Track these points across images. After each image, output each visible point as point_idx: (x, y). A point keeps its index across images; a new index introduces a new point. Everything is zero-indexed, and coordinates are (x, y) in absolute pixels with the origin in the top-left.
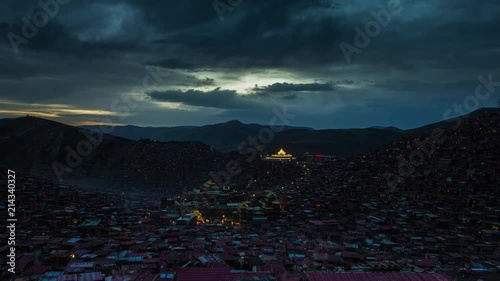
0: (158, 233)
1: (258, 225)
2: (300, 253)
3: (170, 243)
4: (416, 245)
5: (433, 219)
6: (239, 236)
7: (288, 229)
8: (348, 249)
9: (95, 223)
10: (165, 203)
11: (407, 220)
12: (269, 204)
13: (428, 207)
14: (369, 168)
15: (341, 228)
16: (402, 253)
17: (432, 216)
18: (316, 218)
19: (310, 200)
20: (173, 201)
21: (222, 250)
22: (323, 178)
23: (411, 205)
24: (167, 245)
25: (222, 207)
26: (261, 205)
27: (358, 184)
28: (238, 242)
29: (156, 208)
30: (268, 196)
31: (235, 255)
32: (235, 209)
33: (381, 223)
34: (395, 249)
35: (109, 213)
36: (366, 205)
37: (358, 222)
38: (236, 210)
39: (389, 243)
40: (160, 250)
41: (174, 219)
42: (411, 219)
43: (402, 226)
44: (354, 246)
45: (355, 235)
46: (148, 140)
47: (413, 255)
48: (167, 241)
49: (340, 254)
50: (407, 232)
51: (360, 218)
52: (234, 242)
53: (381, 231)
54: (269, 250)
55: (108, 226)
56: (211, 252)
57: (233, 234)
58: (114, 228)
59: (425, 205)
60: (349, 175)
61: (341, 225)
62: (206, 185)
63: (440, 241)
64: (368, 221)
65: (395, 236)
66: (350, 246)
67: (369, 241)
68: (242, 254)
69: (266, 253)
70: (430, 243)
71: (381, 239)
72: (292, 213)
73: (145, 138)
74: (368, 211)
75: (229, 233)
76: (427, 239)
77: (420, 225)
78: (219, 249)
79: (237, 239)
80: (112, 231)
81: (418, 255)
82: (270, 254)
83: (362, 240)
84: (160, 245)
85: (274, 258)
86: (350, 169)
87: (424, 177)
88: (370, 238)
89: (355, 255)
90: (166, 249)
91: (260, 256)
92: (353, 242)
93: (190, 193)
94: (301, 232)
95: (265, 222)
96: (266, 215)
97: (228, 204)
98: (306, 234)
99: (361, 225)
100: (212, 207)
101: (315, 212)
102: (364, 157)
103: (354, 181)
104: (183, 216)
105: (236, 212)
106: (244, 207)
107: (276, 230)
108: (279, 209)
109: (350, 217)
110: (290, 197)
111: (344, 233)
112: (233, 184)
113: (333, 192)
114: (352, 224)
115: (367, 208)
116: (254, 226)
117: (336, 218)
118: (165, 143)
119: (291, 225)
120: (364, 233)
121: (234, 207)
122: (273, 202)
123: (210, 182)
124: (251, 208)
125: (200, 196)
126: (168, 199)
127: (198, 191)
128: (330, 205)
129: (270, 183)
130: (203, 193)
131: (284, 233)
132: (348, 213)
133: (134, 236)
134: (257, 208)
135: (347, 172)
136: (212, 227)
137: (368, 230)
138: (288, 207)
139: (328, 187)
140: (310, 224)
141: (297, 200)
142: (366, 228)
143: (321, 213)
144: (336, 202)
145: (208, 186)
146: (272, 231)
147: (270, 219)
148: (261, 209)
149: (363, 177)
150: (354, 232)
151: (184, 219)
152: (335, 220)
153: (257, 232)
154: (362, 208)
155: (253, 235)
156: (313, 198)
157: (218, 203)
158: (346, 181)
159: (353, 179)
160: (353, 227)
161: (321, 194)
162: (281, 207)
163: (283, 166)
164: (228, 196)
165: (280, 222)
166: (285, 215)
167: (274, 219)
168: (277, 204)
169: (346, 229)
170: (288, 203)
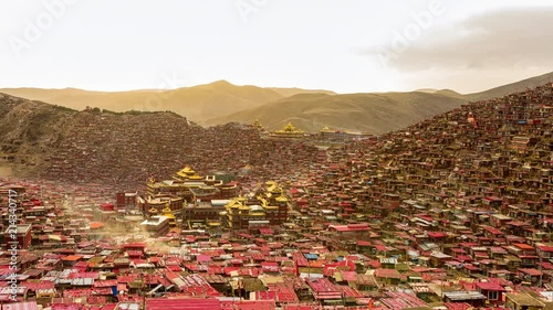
1: (257, 231)
2: (317, 269)
3: (131, 257)
4: (479, 259)
5: (503, 222)
6: (229, 247)
7: (299, 237)
8: (384, 266)
9: (24, 229)
11: (467, 224)
12: (272, 201)
13: (496, 205)
14: (413, 150)
15: (373, 234)
16: (459, 270)
17: (501, 217)
18: (339, 221)
19: (329, 196)
21: (206, 268)
22: (349, 164)
23: (472, 202)
24: (126, 261)
25: (207, 206)
26: (260, 203)
27: (399, 171)
28: (228, 256)
29: (110, 208)
30: (270, 189)
31: (225, 275)
32: (222, 207)
33: (430, 228)
34: (449, 264)
35: (43, 214)
36: (410, 202)
37: (399, 226)
38: (224, 209)
39: (441, 255)
40: (117, 268)
42: (475, 222)
43: (459, 232)
44: (392, 261)
45: (392, 245)
46: (96, 110)
47: (473, 272)
48: (126, 254)
49: (371, 272)
50: (467, 240)
51: (400, 221)
52: (223, 256)
53: (430, 239)
54: (274, 268)
55: (43, 233)
56: (190, 271)
57: (220, 244)
58: (51, 237)
59: (492, 202)
60: (386, 159)
61: (375, 230)
62: (180, 173)
63: (511, 253)
64: (412, 224)
65: (448, 245)
66: (386, 261)
67: (413, 253)
68: (234, 273)
69: (268, 272)
70: (500, 255)
71: (430, 250)
72: (304, 214)
73: (92, 106)
74: (412, 210)
75: (216, 243)
76: (494, 250)
77: (484, 230)
78: (201, 268)
79: (227, 251)
80: (48, 241)
81: (481, 272)
82: (275, 273)
83: (404, 252)
84: (118, 261)
85: (279, 279)
86: (387, 151)
87: (491, 163)
88: (415, 248)
89: (395, 274)
90: (126, 266)
91: (260, 277)
92: (389, 255)
93: (157, 185)
94: (318, 240)
95: (266, 227)
96: (267, 216)
97: (214, 202)
98: (324, 244)
99: (402, 230)
100: (190, 206)
101: (337, 212)
102: (407, 134)
103: (393, 169)
104: (150, 220)
105: (224, 213)
106: (236, 206)
107: (281, 239)
108: (286, 208)
109: (386, 220)
110: (301, 191)
111: (378, 242)
112: (220, 173)
113: (363, 184)
114: (390, 230)
115: (411, 207)
116: (251, 232)
117: (367, 221)
118: (122, 114)
119: (303, 231)
120: (407, 242)
121: (222, 205)
122: (277, 199)
123: (186, 170)
124: (246, 208)
125: (173, 191)
126: (127, 195)
127: (170, 183)
128: (359, 203)
129: (273, 171)
130: (177, 185)
131: (294, 243)
132: (385, 214)
133: (80, 248)
134: (255, 207)
135: (383, 156)
136: (191, 233)
137: (412, 238)
138: (298, 206)
139: (356, 178)
140: (330, 229)
141: (312, 196)
142: (410, 234)
143: (346, 214)
144: (367, 198)
145: (184, 175)
146: (277, 239)
147: (273, 223)
148: (260, 208)
149: (406, 163)
150: (392, 241)
151: (150, 223)
152: (365, 224)
153: (254, 242)
154: (403, 206)
155: (249, 246)
156: (334, 193)
157: (199, 200)
158: (382, 169)
159: (391, 165)
160: (391, 233)
161: (346, 186)
162: (290, 206)
163: (292, 146)
164: (213, 190)
165: (287, 227)
166: (294, 217)
167: (279, 223)
168: (283, 202)
169: (381, 236)
170: (299, 199)
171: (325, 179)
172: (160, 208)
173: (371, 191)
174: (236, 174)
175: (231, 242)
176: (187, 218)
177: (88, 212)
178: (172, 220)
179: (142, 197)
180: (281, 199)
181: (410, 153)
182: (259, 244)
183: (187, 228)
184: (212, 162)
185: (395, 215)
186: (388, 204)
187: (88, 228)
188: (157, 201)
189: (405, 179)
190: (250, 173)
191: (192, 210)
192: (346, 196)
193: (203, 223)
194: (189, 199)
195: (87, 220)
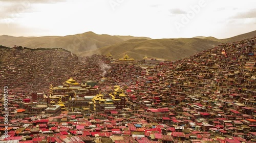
0: (30, 120)
1: (109, 113)
2: (141, 133)
3: (41, 128)
4: (227, 127)
5: (240, 107)
6: (94, 121)
7: (131, 115)
8: (177, 130)
10: (35, 96)
11: (221, 108)
12: (117, 96)
13: (237, 98)
14: (193, 69)
15: (171, 114)
16: (216, 132)
17: (240, 104)
18: (153, 107)
19: (148, 93)
20: (42, 95)
21: (81, 132)
22: (158, 76)
23: (224, 96)
24: (38, 129)
25: (82, 99)
26: (111, 97)
27: (185, 80)
28: (94, 126)
29: (29, 101)
30: (116, 90)
31: (92, 136)
32: (90, 100)
33: (201, 110)
34: (212, 129)
36: (191, 96)
37: (185, 109)
38: (91, 101)
39: (206, 124)
40: (32, 133)
41: (43, 109)
42: (224, 107)
43: (217, 113)
44: (181, 128)
45: (181, 119)
46: (20, 48)
47: (224, 133)
48: (38, 126)
49: (170, 134)
50: (221, 117)
51: (185, 107)
52: (91, 126)
53: (201, 116)
54: (118, 132)
56: (73, 134)
57: (89, 120)
59: (235, 97)
60: (178, 74)
61: (172, 111)
62: (67, 82)
63: (245, 124)
64: (192, 108)
65: (211, 120)
66: (178, 128)
67: (192, 124)
68: (97, 135)
69: (115, 134)
70: (239, 125)
71: (201, 122)
72: (134, 103)
73: (18, 45)
74: (192, 101)
75: (87, 119)
76: (236, 122)
77: (230, 112)
78: (79, 132)
79: (93, 123)
81: (229, 134)
82: (119, 135)
83: (187, 123)
84: (33, 130)
85: (121, 138)
86: (178, 70)
87: (234, 76)
88: (193, 121)
89: (183, 135)
90: (38, 133)
91: (111, 137)
92: (179, 125)
93: (55, 88)
94: (142, 117)
95: (114, 110)
96: (114, 104)
97: (86, 97)
98: (145, 119)
99: (186, 112)
100: (73, 99)
101: (152, 102)
102: (189, 60)
103: (181, 79)
104: (51, 107)
105: (91, 103)
106: (98, 99)
107: (122, 116)
108: (124, 100)
109: (178, 106)
110: (132, 91)
111: (174, 118)
112: (89, 82)
113: (165, 87)
114: (180, 111)
115: (191, 99)
116: (106, 113)
117: (167, 106)
118: (35, 50)
119: (133, 112)
120: (189, 118)
121: (90, 99)
122: (120, 95)
123: (71, 80)
124: (103, 100)
125: (64, 91)
126: (38, 93)
127: (61, 87)
128: (163, 97)
129: (118, 81)
130: (65, 88)
131: (129, 119)
132: (177, 102)
133: (11, 123)
134: (108, 100)
135: (176, 72)
136: (74, 114)
137: (191, 116)
138: (131, 99)
139: (162, 83)
140: (148, 111)
141: (138, 93)
142: (190, 114)
143: (157, 103)
144: (168, 94)
145: (69, 83)
146: (120, 116)
147: (117, 108)
148: (111, 100)
149: (188, 76)
150: (181, 117)
151: (51, 109)
152: (167, 108)
153: (108, 118)
154: (187, 99)
155: (104, 120)
156: (150, 92)
157: (77, 96)
158: (176, 79)
159: (181, 77)
160: (181, 113)
161: (157, 88)
162: (127, 99)
163: (128, 67)
164: (85, 91)
165: (125, 110)
166: (129, 105)
167: (121, 108)
168: (123, 97)
169: (175, 115)
170: (132, 95)
171: (145, 84)
172: (56, 100)
173: (170, 91)
174: (98, 82)
175: (95, 118)
176: (71, 106)
177: (16, 103)
178: (63, 107)
179: (46, 95)
180: (122, 95)
181: (191, 71)
182: (110, 119)
183: (71, 111)
184: (85, 75)
185: (183, 103)
186: (179, 98)
187: (16, 112)
188: (55, 97)
189: (188, 84)
190: (105, 81)
191: (74, 102)
192: (157, 93)
193: (80, 108)
194: (72, 96)
195: (15, 108)
